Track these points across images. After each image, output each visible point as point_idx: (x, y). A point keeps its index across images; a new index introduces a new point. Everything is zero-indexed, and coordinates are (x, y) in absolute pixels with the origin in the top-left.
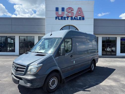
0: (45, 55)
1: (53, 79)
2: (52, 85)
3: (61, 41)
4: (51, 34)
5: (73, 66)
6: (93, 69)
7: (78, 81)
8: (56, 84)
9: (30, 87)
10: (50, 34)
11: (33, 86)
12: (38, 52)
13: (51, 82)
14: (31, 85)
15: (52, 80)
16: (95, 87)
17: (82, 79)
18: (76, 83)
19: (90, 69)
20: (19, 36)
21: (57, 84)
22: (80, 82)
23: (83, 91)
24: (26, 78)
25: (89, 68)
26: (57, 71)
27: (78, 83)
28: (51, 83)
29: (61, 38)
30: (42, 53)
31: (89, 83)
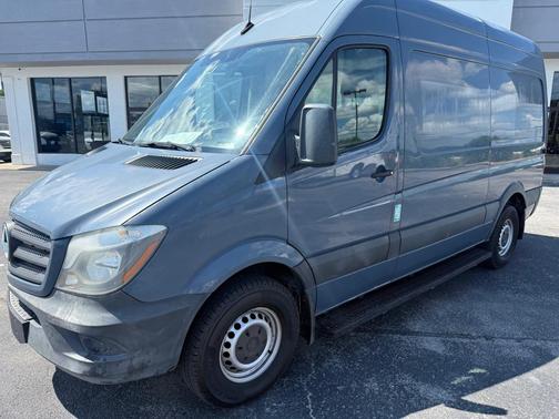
0: (191, 162)
1: (251, 322)
2: (245, 360)
3: (307, 57)
4: (250, 26)
5: (387, 237)
6: (504, 249)
7: (417, 328)
8: (270, 352)
9: (84, 374)
10: (243, 27)
11: (100, 371)
12: (152, 146)
13: (233, 342)
14: (87, 369)
15: (244, 327)
16: (531, 377)
17: (441, 313)
18: (404, 338)
19: (490, 255)
20: (126, 78)
21: (275, 352)
22: (426, 334)
23: (449, 404)
24: (57, 315)
25: (483, 247)
26: (274, 271)
27: (412, 338)
28: (238, 348)
29: (310, 41)
30: (175, 148)
31: (483, 341)
